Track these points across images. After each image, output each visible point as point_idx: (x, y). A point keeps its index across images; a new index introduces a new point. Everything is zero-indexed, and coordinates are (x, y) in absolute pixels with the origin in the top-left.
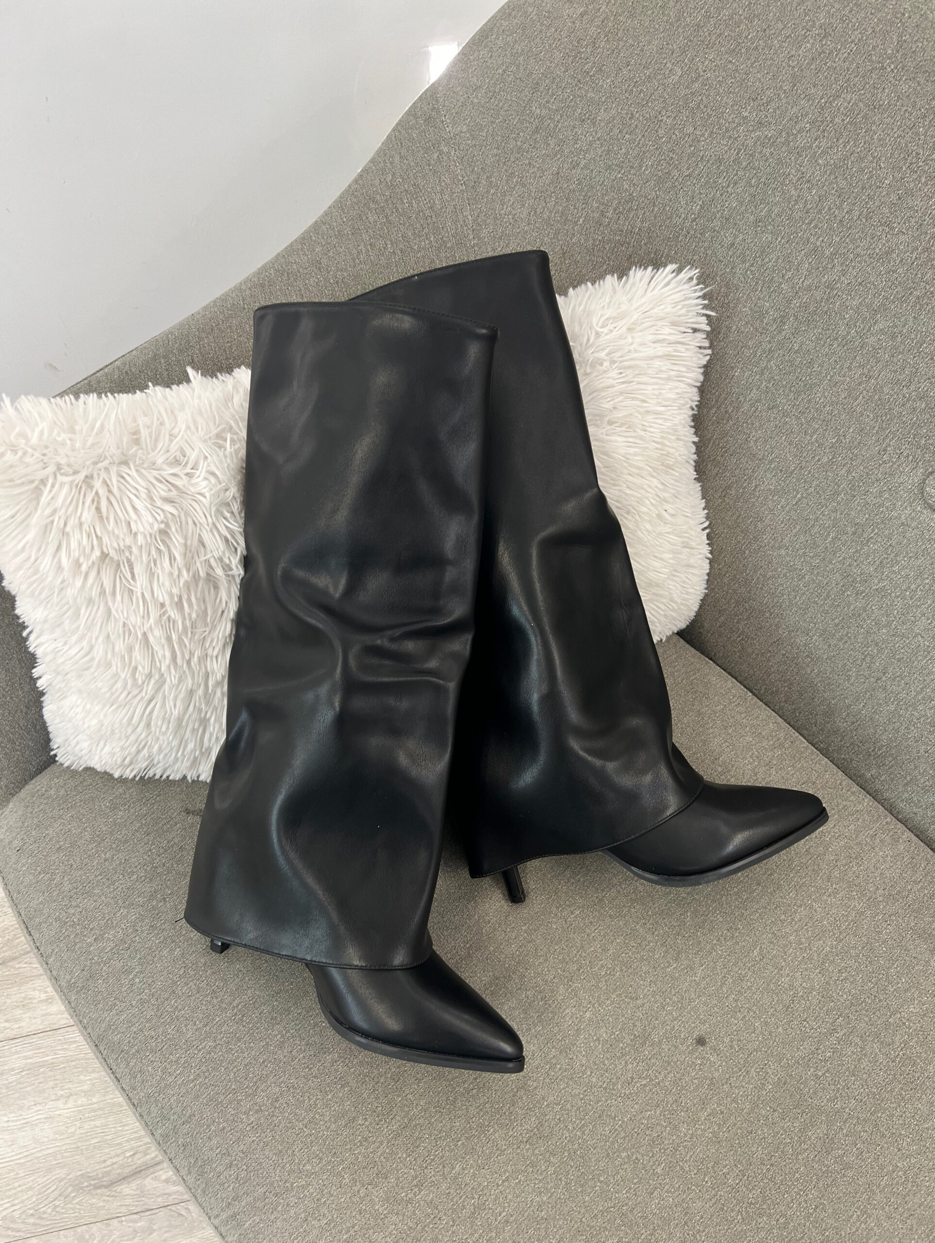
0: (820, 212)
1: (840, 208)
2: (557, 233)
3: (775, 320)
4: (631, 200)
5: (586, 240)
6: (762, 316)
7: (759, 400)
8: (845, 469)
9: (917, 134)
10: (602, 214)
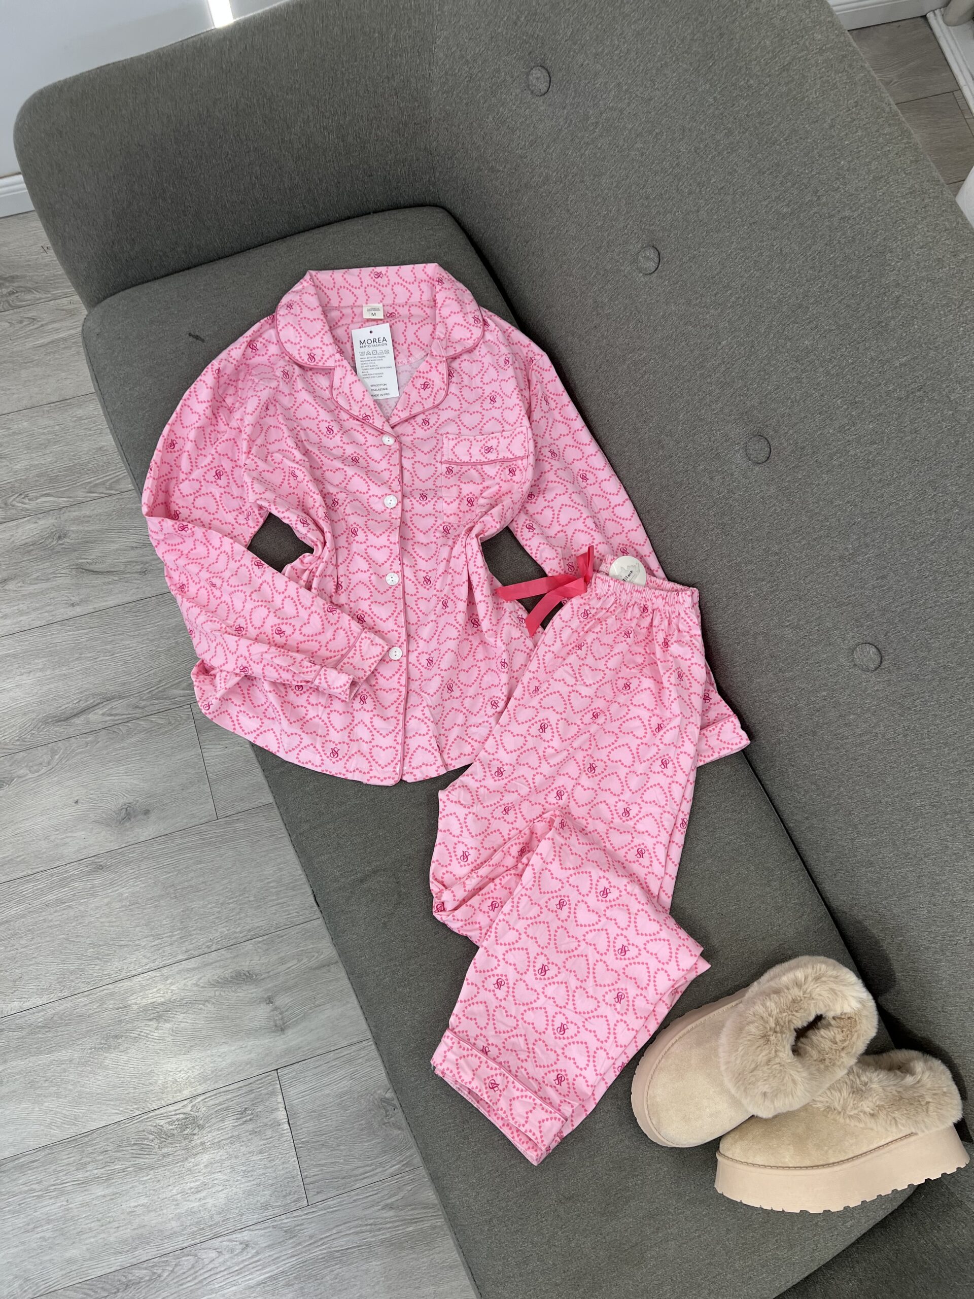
0: (626, 60)
1: (635, 61)
2: (490, 23)
4: (536, 14)
5: (507, 33)
6: (588, 119)
7: (576, 175)
8: (607, 233)
9: (678, 28)
10: (518, 18)
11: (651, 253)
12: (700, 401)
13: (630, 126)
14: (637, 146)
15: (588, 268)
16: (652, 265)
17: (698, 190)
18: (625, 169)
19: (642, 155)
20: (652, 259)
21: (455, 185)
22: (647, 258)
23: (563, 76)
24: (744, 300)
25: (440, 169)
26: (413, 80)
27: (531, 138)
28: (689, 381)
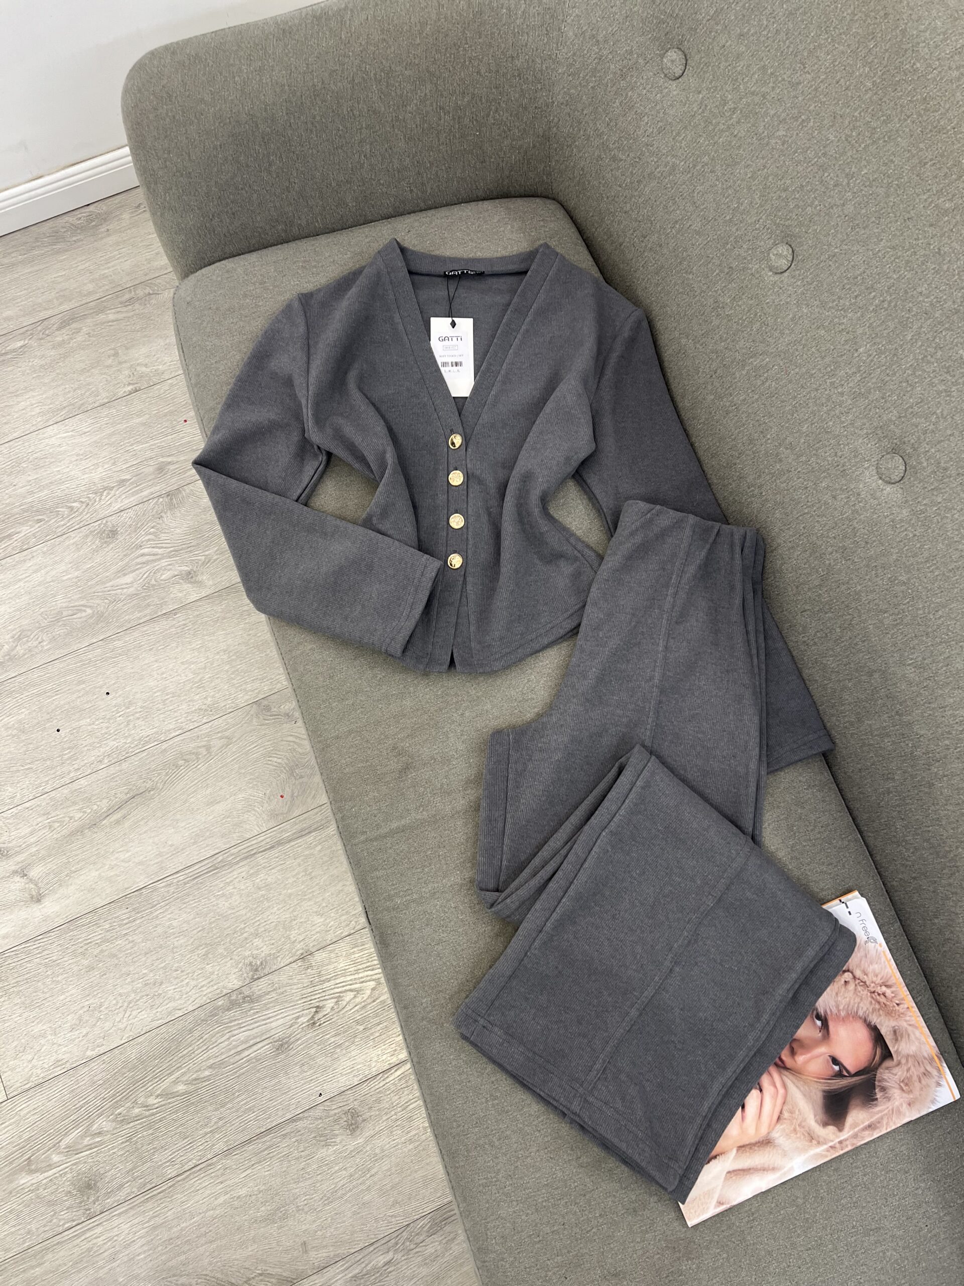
0: (774, 41)
1: (784, 42)
3: (730, 109)
5: (643, 12)
6: (725, 104)
7: (706, 164)
8: (736, 227)
9: (837, 7)
11: (784, 250)
12: (828, 412)
13: (772, 112)
14: (778, 134)
15: (710, 266)
16: (783, 263)
17: (846, 181)
18: (763, 158)
19: (783, 145)
20: (786, 257)
21: (571, 176)
22: (779, 256)
23: (701, 58)
24: (890, 302)
25: (557, 158)
26: (538, 61)
27: (660, 124)
28: (817, 390)
